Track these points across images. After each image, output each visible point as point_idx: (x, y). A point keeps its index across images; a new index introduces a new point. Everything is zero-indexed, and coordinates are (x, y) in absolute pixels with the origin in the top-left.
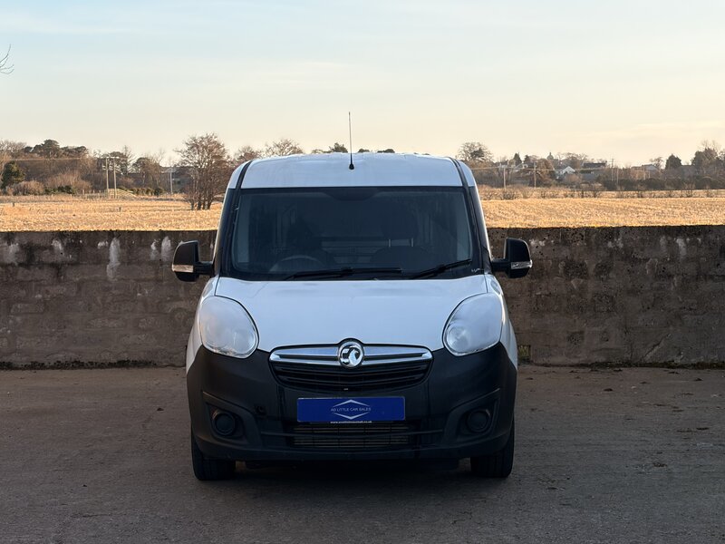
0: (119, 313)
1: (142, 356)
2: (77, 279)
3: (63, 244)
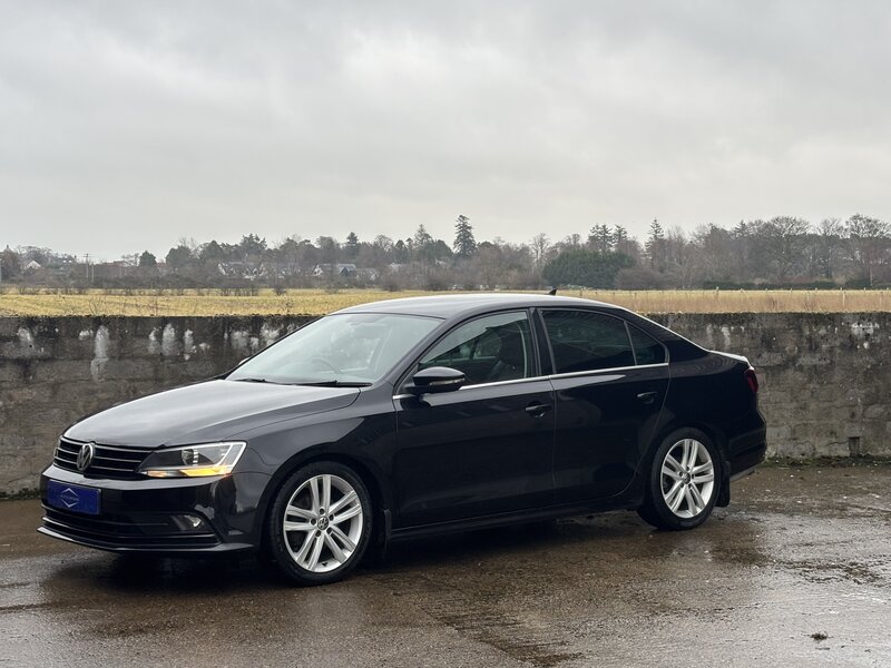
2: (52, 380)
3: (32, 333)
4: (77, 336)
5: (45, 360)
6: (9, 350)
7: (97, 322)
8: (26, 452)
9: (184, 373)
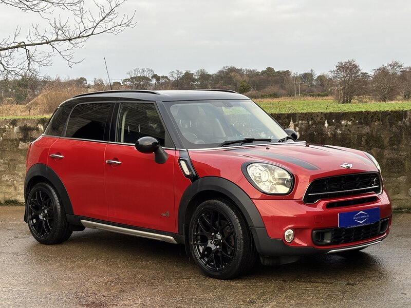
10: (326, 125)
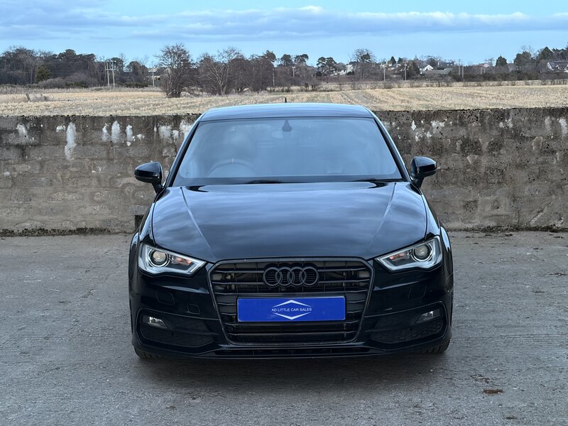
0: (77, 188)
1: (97, 224)
2: (40, 158)
3: (26, 128)
4: (55, 130)
5: (34, 145)
6: (11, 139)
7: (67, 120)
8: (26, 206)
9: (127, 154)
10: (414, 127)
